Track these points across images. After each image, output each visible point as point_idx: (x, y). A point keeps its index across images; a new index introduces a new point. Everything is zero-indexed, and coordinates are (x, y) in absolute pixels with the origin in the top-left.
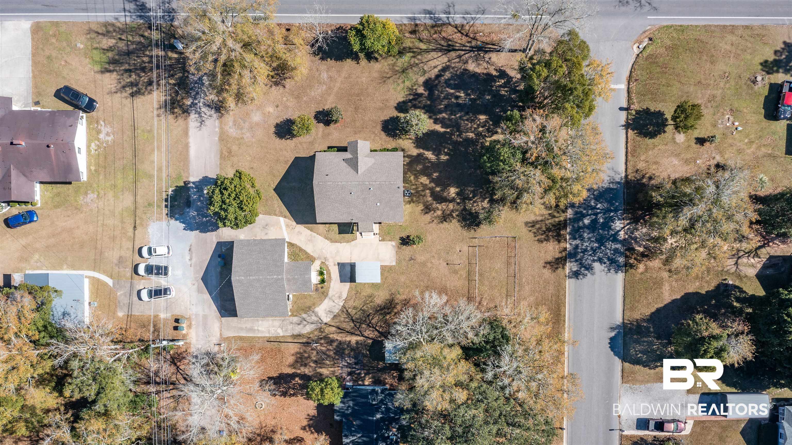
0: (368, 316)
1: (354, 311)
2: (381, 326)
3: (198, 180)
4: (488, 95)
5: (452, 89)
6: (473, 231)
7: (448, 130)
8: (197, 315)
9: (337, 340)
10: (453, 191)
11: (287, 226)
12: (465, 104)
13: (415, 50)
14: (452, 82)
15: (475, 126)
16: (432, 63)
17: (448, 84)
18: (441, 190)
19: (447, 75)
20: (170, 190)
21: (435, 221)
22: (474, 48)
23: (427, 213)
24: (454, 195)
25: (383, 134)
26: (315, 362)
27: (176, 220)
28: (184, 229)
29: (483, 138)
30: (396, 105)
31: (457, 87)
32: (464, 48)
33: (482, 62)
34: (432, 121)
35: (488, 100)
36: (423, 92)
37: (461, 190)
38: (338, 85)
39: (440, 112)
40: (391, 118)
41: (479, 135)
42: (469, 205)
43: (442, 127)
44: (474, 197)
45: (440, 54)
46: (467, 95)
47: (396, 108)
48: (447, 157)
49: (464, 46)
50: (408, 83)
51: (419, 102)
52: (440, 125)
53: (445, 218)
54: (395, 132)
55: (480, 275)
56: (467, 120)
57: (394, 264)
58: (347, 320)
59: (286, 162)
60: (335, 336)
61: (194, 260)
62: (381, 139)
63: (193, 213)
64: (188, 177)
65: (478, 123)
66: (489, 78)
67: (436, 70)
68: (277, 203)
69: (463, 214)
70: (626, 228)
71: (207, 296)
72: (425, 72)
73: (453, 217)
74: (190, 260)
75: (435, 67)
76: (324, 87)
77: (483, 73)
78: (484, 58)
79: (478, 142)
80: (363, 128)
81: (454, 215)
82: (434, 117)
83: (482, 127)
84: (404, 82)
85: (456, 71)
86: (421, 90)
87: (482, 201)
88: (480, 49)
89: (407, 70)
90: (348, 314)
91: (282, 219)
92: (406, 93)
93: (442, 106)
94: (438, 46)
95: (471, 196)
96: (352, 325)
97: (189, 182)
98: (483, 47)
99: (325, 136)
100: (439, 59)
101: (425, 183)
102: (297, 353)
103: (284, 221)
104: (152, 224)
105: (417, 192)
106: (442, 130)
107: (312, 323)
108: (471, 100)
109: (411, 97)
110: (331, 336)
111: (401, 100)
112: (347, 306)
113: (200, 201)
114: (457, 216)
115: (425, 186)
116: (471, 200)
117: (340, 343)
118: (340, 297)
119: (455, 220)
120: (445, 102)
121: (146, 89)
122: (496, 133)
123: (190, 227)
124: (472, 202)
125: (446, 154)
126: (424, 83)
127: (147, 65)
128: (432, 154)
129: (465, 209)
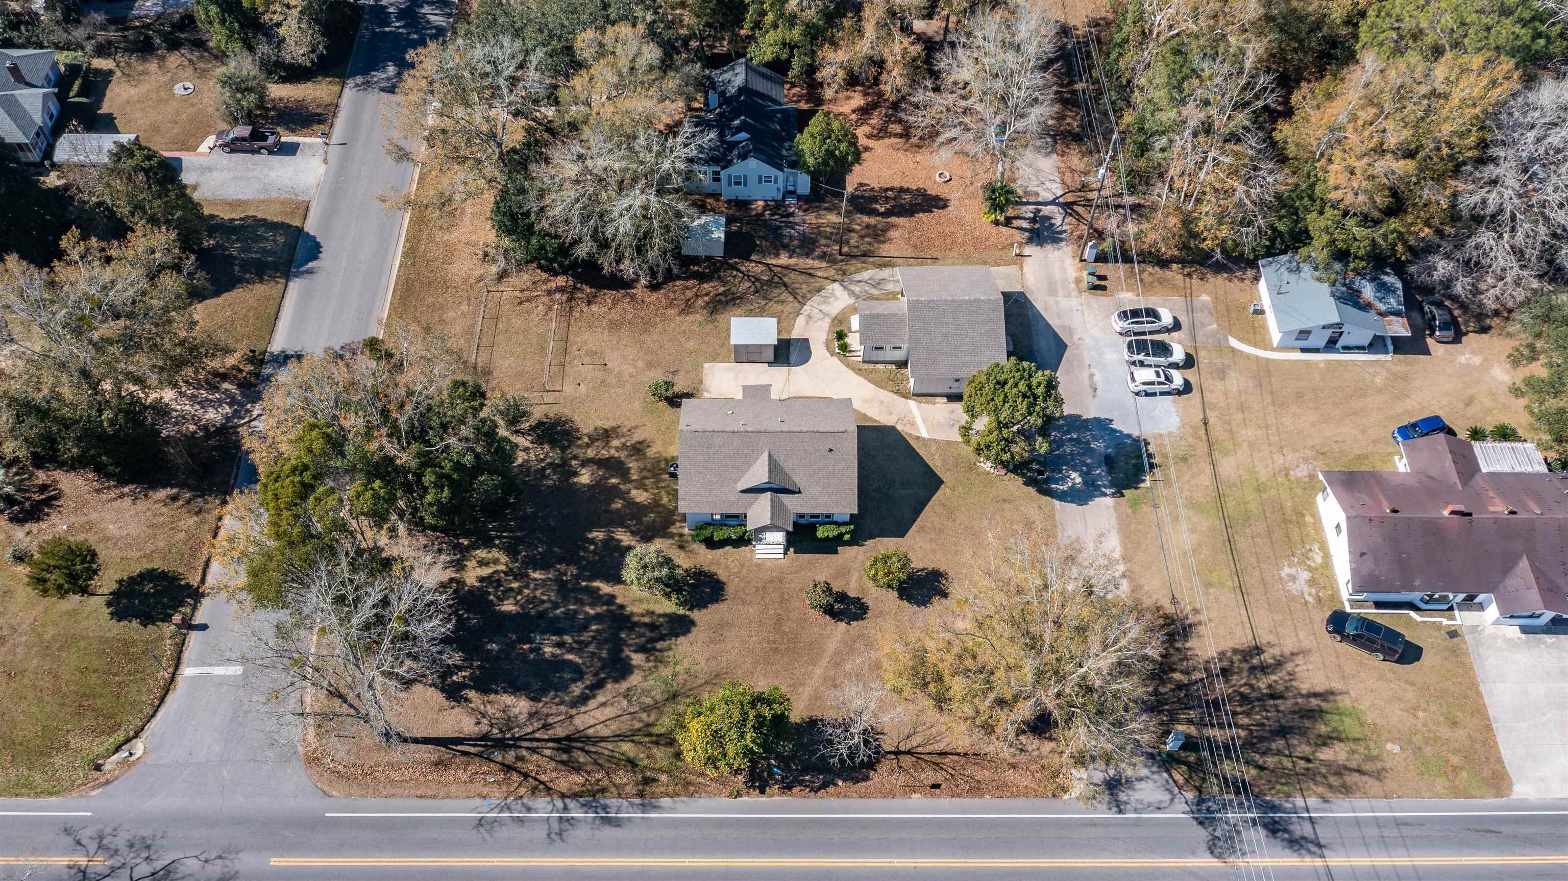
0: (757, 291)
1: (782, 297)
2: (735, 277)
3: (1097, 499)
4: (492, 650)
5: (570, 661)
6: (551, 415)
7: (584, 584)
8: (1068, 296)
9: (813, 259)
10: (585, 477)
11: (913, 424)
12: (543, 633)
13: (647, 739)
14: (567, 676)
15: (526, 591)
16: (609, 712)
17: (578, 673)
18: (608, 478)
19: (577, 689)
20: (1148, 484)
21: (625, 430)
22: (510, 746)
23: (640, 443)
24: (583, 471)
25: (722, 576)
26: (853, 231)
27: (1129, 436)
28: (1112, 421)
29: (511, 570)
30: (693, 629)
31: (558, 664)
32: (535, 744)
33: (498, 715)
34: (619, 601)
35: (492, 641)
36: (634, 656)
37: (567, 480)
38: (818, 671)
39: (598, 618)
40: (705, 606)
41: (519, 576)
42: (555, 455)
43: (598, 589)
44: (544, 468)
45: (591, 732)
46: (537, 650)
47: (692, 623)
48: (590, 536)
49: (533, 750)
50: (666, 672)
51: (643, 635)
52: (601, 593)
53: (606, 435)
54: (698, 580)
55: (543, 349)
56: (543, 602)
57: (706, 365)
58: (797, 286)
59: (922, 529)
60: (816, 263)
61: (1085, 375)
62: (727, 568)
63: (1098, 446)
64: (1117, 503)
65: (519, 598)
66: (484, 685)
67: (601, 698)
68: (935, 463)
69: (568, 440)
70: (247, 420)
71: (1054, 322)
72: (627, 695)
73: (589, 437)
74: (1091, 376)
75: (604, 704)
76: (848, 667)
77: (496, 693)
78: (491, 725)
79: (523, 562)
80: (764, 587)
81: (586, 440)
82: (614, 608)
83: (512, 589)
84: (675, 675)
85: (556, 696)
86: (637, 659)
87: (527, 461)
88: (501, 744)
89: (667, 699)
90: (794, 294)
91: (924, 434)
92: (671, 653)
93: (594, 628)
94: (593, 749)
95: (548, 471)
96: (786, 280)
97: (1113, 495)
98: (491, 747)
99: (845, 572)
100: (592, 722)
101: (640, 491)
102: (884, 242)
103: (919, 431)
104: (1173, 429)
105: (655, 476)
106: (596, 584)
107: (859, 281)
108: (530, 641)
109: (659, 645)
110: (824, 265)
111: (681, 639)
112: (797, 304)
113: (1087, 465)
114: (579, 438)
115: (641, 485)
116: (550, 464)
117: (807, 255)
118: (809, 317)
119: (585, 431)
120: (585, 636)
121: (1232, 662)
122: (481, 579)
123: (1102, 425)
124: (548, 460)
125: (592, 541)
126: (631, 673)
127: (1239, 709)
128: (621, 541)
129: (564, 449)
